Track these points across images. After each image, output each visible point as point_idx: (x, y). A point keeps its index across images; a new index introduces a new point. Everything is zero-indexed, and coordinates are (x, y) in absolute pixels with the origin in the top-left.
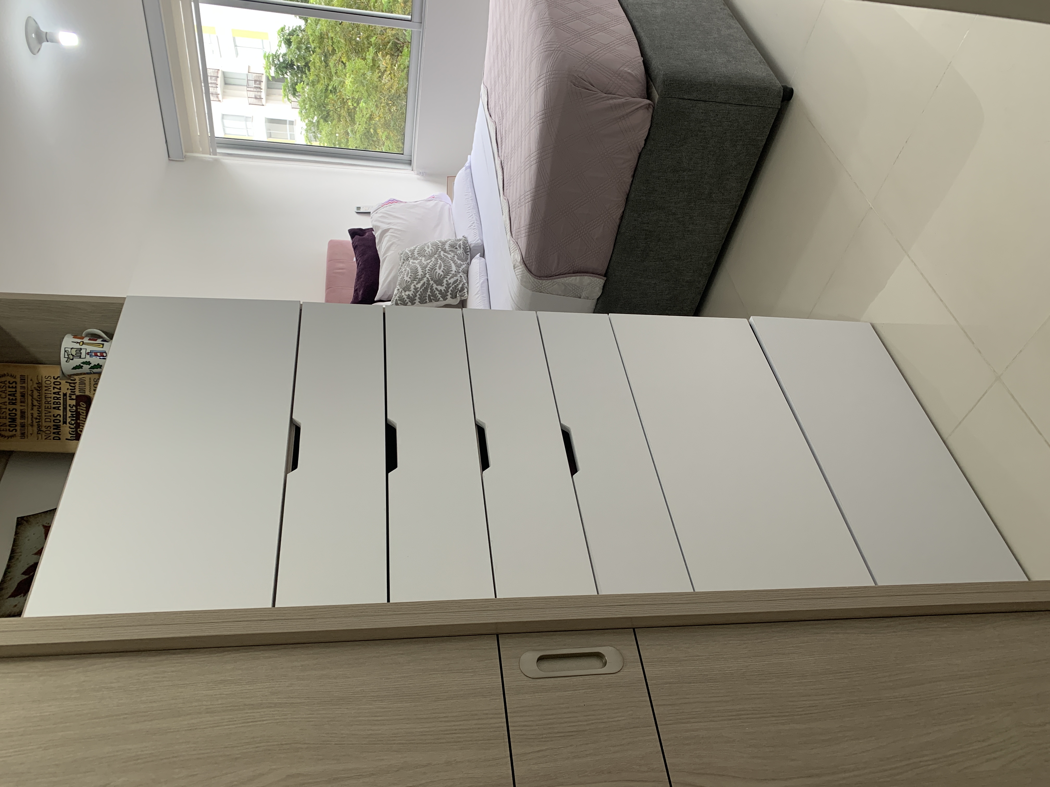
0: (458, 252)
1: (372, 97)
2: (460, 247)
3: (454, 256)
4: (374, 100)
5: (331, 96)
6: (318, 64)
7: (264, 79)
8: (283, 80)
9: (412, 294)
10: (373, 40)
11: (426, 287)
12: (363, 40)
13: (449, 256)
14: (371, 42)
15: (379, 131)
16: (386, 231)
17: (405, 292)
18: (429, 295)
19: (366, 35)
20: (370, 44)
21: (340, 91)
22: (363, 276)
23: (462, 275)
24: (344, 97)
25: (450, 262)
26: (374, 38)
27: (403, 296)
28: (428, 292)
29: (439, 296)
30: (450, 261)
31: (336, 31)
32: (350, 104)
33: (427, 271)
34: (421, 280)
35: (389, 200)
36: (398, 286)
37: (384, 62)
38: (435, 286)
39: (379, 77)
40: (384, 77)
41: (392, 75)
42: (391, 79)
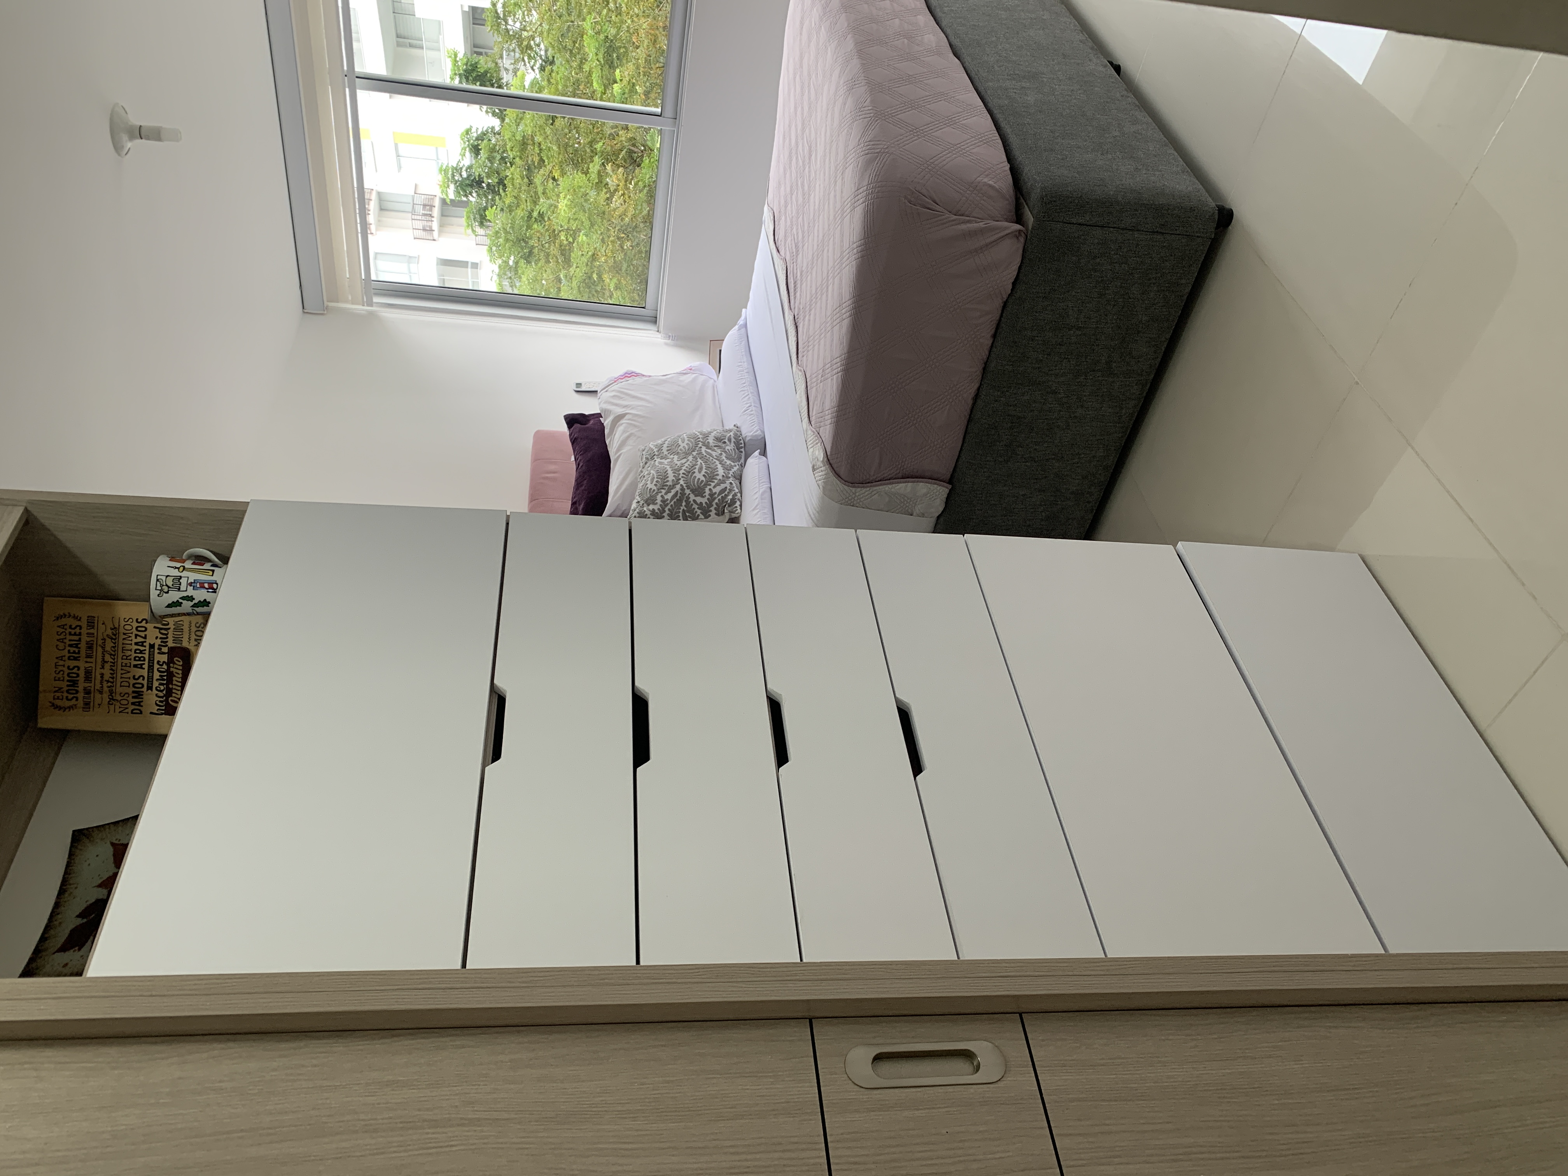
0: (727, 448)
1: (596, 227)
2: (730, 440)
3: (721, 454)
4: (599, 232)
5: (536, 226)
6: (518, 181)
7: (437, 203)
8: (466, 204)
9: (659, 509)
10: (599, 146)
11: (681, 498)
12: (584, 147)
13: (714, 454)
14: (595, 149)
15: (606, 277)
16: (620, 417)
17: (648, 505)
18: (684, 510)
19: (589, 140)
20: (594, 152)
21: (549, 219)
22: (585, 482)
23: (733, 482)
24: (555, 227)
25: (715, 462)
26: (601, 144)
27: (645, 511)
28: (682, 506)
29: (699, 512)
30: (715, 460)
31: (545, 133)
32: (563, 237)
33: (681, 475)
34: (672, 489)
35: (626, 373)
36: (638, 497)
37: (614, 178)
38: (692, 497)
39: (608, 199)
40: (614, 199)
41: (626, 197)
42: (625, 202)
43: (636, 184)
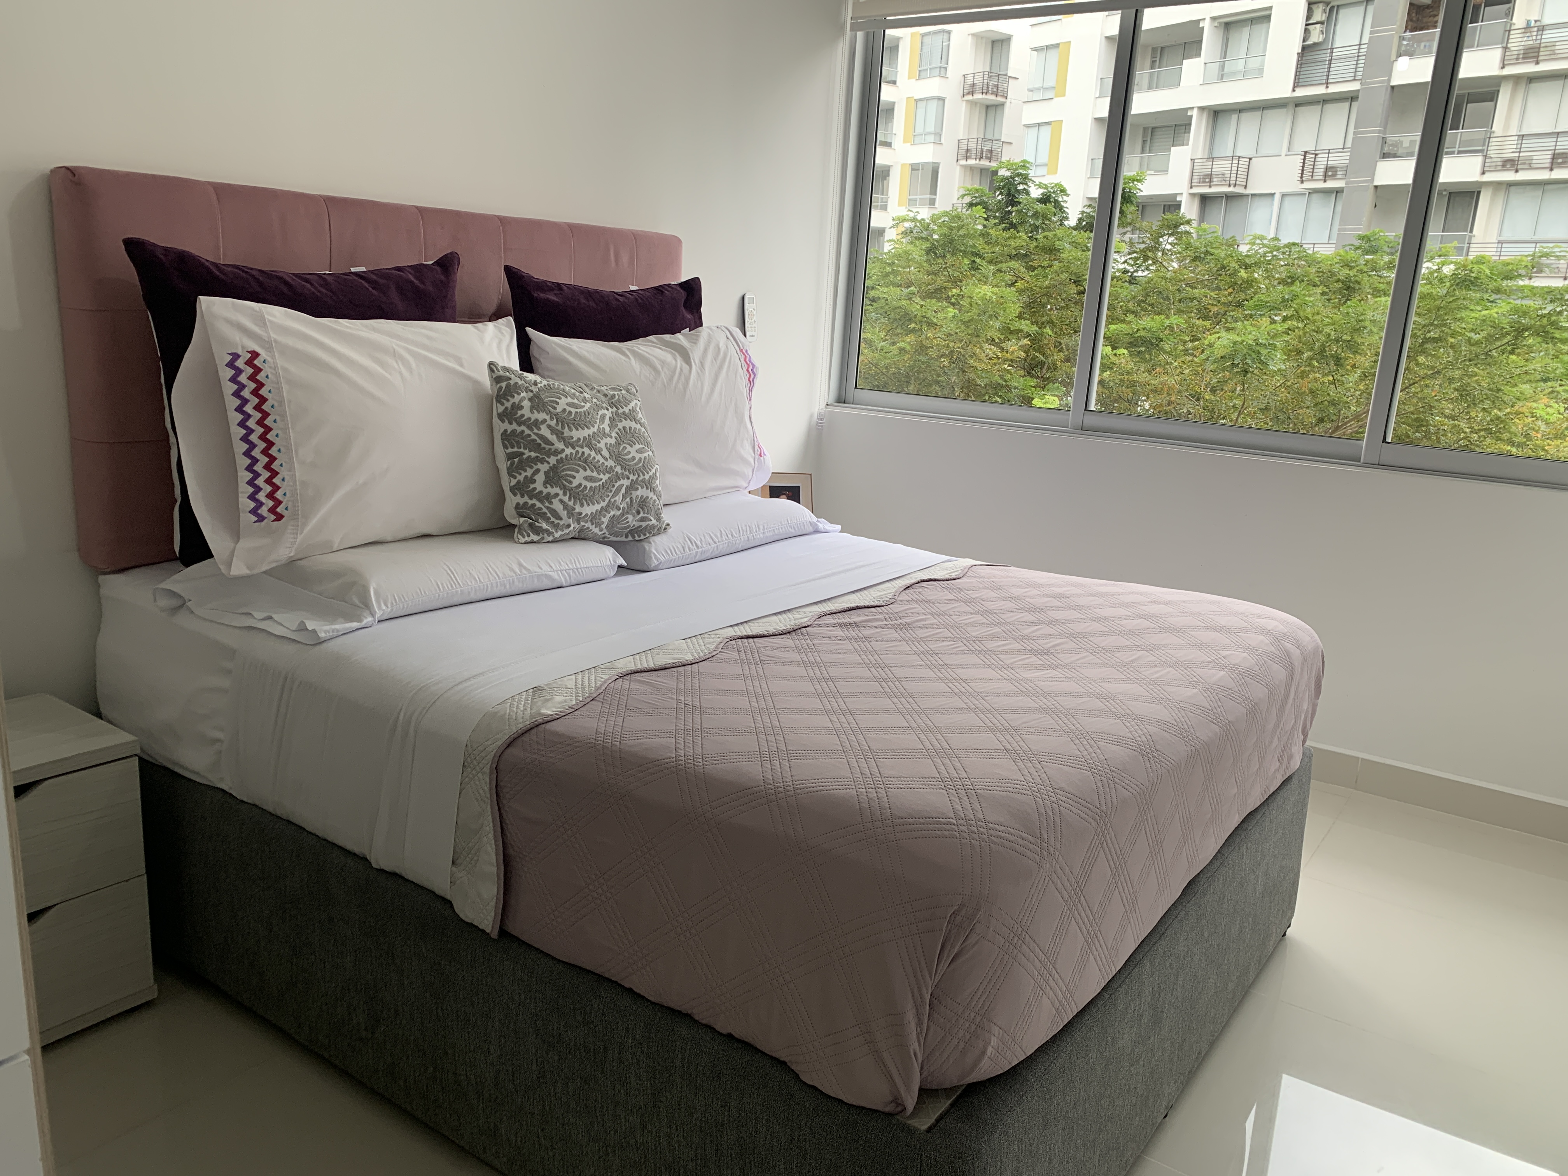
0: (630, 518)
1: (963, 327)
2: (643, 519)
3: (618, 508)
4: (958, 331)
5: (966, 261)
10: (1048, 330)
11: (542, 448)
12: (1047, 315)
13: (619, 498)
14: (1045, 327)
15: (911, 338)
17: (530, 400)
18: (523, 454)
19: (1054, 320)
20: (1042, 326)
21: (973, 275)
22: (592, 304)
23: (571, 528)
24: (964, 282)
25: (604, 501)
26: (1050, 333)
27: (519, 394)
28: (530, 451)
30: (607, 500)
31: (1062, 272)
32: (954, 291)
33: (581, 450)
34: (557, 436)
36: (545, 382)
37: (1015, 348)
38: (544, 467)
39: (993, 340)
40: (993, 347)
41: (995, 361)
42: (990, 359)
43: (1008, 371)
